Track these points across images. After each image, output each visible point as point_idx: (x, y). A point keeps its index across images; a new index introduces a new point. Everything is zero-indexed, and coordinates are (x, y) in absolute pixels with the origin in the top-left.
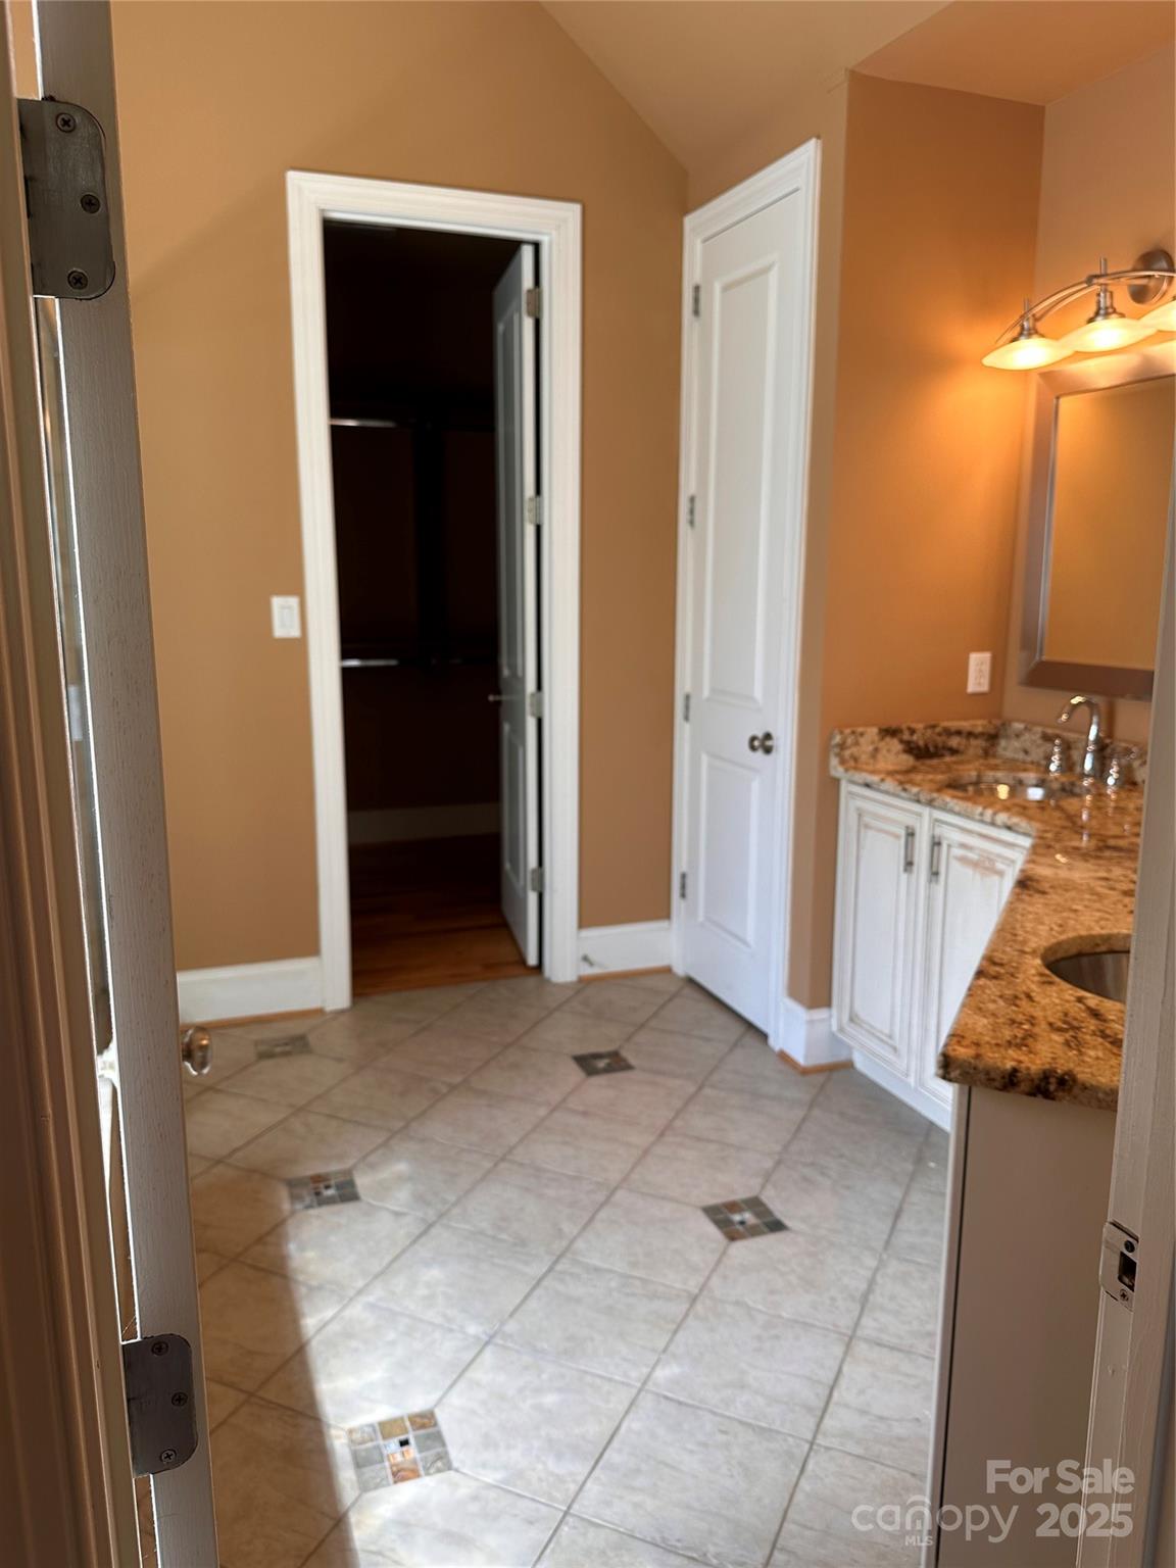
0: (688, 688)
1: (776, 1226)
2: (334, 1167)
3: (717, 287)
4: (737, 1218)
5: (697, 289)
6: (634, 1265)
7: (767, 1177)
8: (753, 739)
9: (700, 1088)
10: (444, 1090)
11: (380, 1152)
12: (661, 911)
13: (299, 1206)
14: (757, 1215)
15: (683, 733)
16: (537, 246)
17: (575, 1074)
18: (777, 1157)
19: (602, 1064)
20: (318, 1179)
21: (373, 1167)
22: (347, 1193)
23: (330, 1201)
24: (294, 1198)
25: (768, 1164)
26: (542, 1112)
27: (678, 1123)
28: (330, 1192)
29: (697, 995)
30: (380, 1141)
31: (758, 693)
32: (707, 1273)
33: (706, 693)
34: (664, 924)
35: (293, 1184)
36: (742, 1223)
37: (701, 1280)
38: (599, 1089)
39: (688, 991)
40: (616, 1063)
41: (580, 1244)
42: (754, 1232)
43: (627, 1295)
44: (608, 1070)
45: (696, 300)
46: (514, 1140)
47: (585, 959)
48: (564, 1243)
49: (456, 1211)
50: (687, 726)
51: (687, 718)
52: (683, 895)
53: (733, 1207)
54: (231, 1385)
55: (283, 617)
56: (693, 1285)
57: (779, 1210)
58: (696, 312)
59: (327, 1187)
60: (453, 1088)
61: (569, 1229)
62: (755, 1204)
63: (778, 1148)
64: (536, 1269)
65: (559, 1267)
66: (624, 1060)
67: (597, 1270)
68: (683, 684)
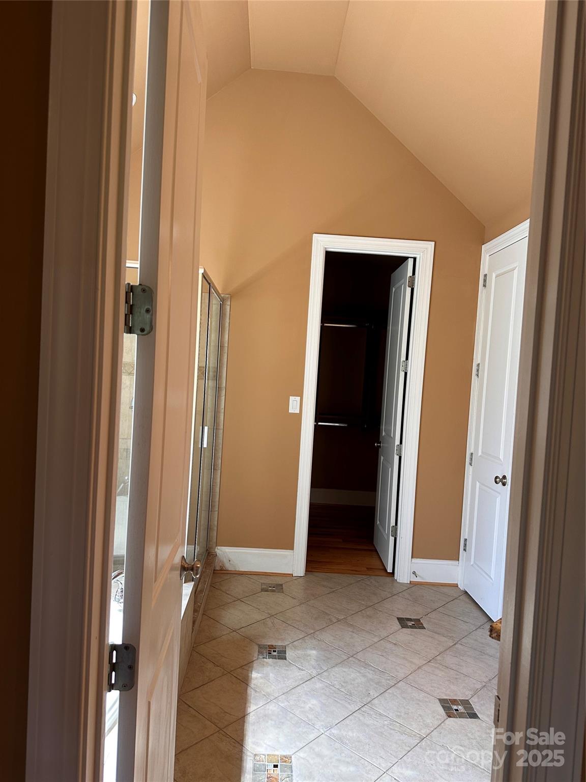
0: (472, 451)
1: (474, 716)
2: (280, 643)
3: (494, 276)
4: (455, 707)
5: (485, 275)
6: (399, 716)
7: (476, 692)
8: (497, 477)
9: (455, 644)
10: (335, 620)
11: (300, 641)
12: (454, 556)
13: (261, 657)
14: (465, 708)
15: (469, 471)
16: (415, 259)
17: (397, 625)
18: (484, 684)
19: (410, 624)
20: (271, 647)
21: (295, 647)
22: (282, 656)
23: (274, 657)
24: (260, 653)
25: (479, 686)
26: (376, 640)
27: (438, 658)
28: (275, 653)
29: (468, 600)
30: (301, 637)
31: (501, 457)
32: (432, 729)
33: (480, 453)
34: (455, 562)
35: (261, 647)
36: (457, 710)
37: (428, 731)
38: (406, 634)
39: (463, 597)
40: (417, 624)
41: (376, 701)
42: (461, 716)
43: (391, 729)
44: (412, 627)
45: (485, 281)
46: (360, 649)
47: (414, 573)
48: (369, 699)
49: (325, 674)
50: (471, 468)
51: (471, 464)
52: (465, 550)
53: (454, 702)
54: (214, 723)
55: (293, 405)
56: (423, 733)
57: (477, 708)
58: (485, 286)
59: (275, 651)
60: (339, 620)
61: (373, 693)
62: (466, 703)
63: (486, 680)
64: (354, 707)
65: (363, 709)
66: (422, 624)
67: (381, 715)
68: (470, 448)
